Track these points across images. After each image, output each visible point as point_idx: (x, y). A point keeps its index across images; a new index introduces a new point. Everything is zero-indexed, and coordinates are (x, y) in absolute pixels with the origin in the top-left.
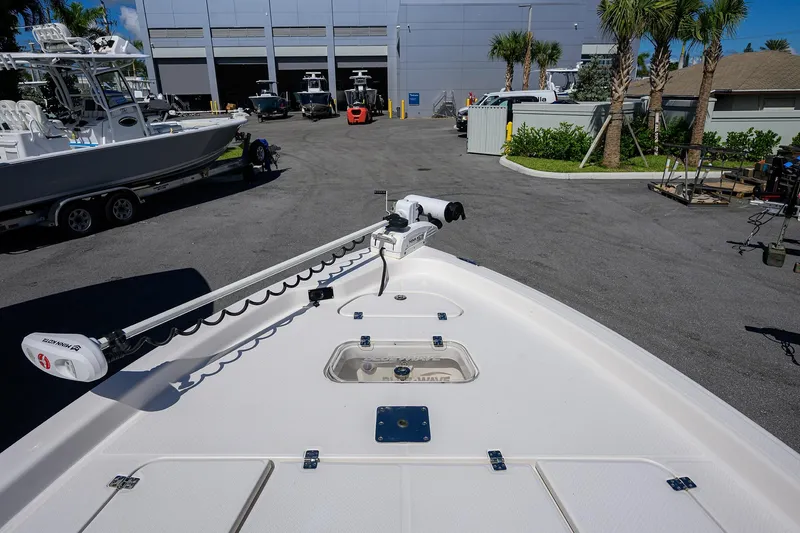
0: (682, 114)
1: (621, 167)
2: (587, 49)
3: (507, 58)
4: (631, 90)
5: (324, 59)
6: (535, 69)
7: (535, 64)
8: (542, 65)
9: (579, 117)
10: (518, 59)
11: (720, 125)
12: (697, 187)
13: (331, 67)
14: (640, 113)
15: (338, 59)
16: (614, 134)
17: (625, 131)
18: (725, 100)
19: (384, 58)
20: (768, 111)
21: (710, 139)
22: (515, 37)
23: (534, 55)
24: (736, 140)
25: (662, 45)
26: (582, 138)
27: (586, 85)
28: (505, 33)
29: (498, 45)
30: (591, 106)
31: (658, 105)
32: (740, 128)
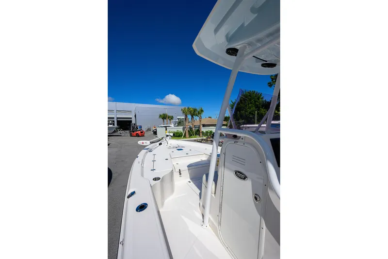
0: (198, 128)
1: (189, 137)
2: (178, 117)
3: (162, 118)
4: (188, 125)
5: (113, 118)
6: (169, 121)
7: (169, 120)
8: (170, 120)
9: (180, 129)
10: (165, 119)
11: (204, 130)
12: (202, 140)
13: (115, 120)
14: (191, 128)
15: (117, 118)
16: (187, 131)
17: (189, 131)
18: (204, 126)
19: (131, 118)
20: (211, 127)
21: (203, 132)
22: (164, 114)
23: (168, 118)
24: (207, 132)
25: (192, 116)
26: (181, 133)
27: (180, 123)
28: (162, 114)
29: (160, 116)
30: (182, 127)
31: (193, 127)
32: (207, 130)
